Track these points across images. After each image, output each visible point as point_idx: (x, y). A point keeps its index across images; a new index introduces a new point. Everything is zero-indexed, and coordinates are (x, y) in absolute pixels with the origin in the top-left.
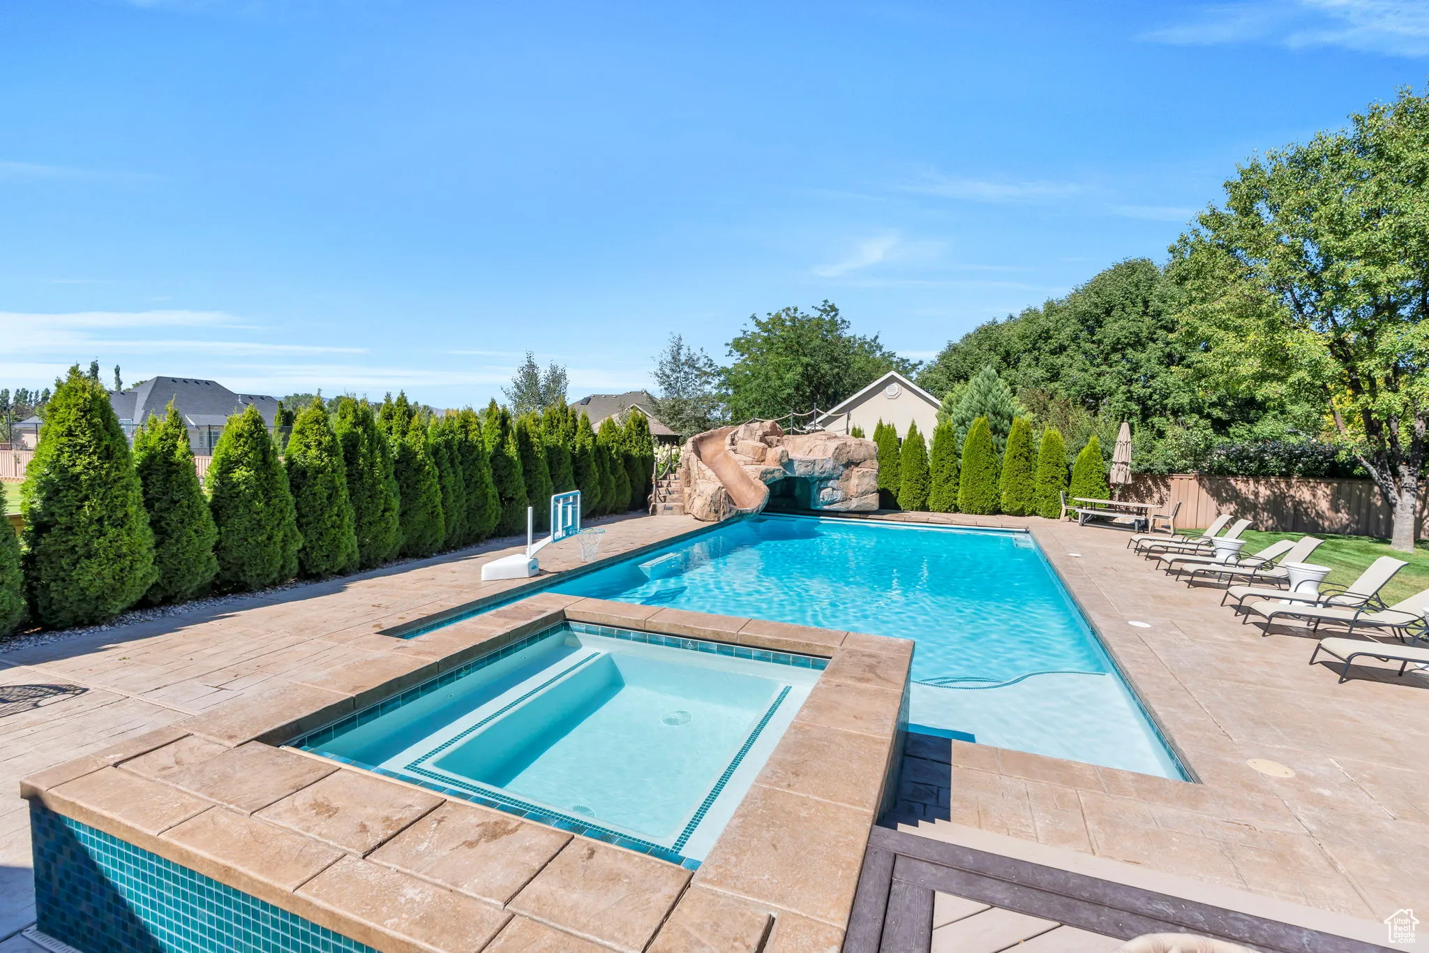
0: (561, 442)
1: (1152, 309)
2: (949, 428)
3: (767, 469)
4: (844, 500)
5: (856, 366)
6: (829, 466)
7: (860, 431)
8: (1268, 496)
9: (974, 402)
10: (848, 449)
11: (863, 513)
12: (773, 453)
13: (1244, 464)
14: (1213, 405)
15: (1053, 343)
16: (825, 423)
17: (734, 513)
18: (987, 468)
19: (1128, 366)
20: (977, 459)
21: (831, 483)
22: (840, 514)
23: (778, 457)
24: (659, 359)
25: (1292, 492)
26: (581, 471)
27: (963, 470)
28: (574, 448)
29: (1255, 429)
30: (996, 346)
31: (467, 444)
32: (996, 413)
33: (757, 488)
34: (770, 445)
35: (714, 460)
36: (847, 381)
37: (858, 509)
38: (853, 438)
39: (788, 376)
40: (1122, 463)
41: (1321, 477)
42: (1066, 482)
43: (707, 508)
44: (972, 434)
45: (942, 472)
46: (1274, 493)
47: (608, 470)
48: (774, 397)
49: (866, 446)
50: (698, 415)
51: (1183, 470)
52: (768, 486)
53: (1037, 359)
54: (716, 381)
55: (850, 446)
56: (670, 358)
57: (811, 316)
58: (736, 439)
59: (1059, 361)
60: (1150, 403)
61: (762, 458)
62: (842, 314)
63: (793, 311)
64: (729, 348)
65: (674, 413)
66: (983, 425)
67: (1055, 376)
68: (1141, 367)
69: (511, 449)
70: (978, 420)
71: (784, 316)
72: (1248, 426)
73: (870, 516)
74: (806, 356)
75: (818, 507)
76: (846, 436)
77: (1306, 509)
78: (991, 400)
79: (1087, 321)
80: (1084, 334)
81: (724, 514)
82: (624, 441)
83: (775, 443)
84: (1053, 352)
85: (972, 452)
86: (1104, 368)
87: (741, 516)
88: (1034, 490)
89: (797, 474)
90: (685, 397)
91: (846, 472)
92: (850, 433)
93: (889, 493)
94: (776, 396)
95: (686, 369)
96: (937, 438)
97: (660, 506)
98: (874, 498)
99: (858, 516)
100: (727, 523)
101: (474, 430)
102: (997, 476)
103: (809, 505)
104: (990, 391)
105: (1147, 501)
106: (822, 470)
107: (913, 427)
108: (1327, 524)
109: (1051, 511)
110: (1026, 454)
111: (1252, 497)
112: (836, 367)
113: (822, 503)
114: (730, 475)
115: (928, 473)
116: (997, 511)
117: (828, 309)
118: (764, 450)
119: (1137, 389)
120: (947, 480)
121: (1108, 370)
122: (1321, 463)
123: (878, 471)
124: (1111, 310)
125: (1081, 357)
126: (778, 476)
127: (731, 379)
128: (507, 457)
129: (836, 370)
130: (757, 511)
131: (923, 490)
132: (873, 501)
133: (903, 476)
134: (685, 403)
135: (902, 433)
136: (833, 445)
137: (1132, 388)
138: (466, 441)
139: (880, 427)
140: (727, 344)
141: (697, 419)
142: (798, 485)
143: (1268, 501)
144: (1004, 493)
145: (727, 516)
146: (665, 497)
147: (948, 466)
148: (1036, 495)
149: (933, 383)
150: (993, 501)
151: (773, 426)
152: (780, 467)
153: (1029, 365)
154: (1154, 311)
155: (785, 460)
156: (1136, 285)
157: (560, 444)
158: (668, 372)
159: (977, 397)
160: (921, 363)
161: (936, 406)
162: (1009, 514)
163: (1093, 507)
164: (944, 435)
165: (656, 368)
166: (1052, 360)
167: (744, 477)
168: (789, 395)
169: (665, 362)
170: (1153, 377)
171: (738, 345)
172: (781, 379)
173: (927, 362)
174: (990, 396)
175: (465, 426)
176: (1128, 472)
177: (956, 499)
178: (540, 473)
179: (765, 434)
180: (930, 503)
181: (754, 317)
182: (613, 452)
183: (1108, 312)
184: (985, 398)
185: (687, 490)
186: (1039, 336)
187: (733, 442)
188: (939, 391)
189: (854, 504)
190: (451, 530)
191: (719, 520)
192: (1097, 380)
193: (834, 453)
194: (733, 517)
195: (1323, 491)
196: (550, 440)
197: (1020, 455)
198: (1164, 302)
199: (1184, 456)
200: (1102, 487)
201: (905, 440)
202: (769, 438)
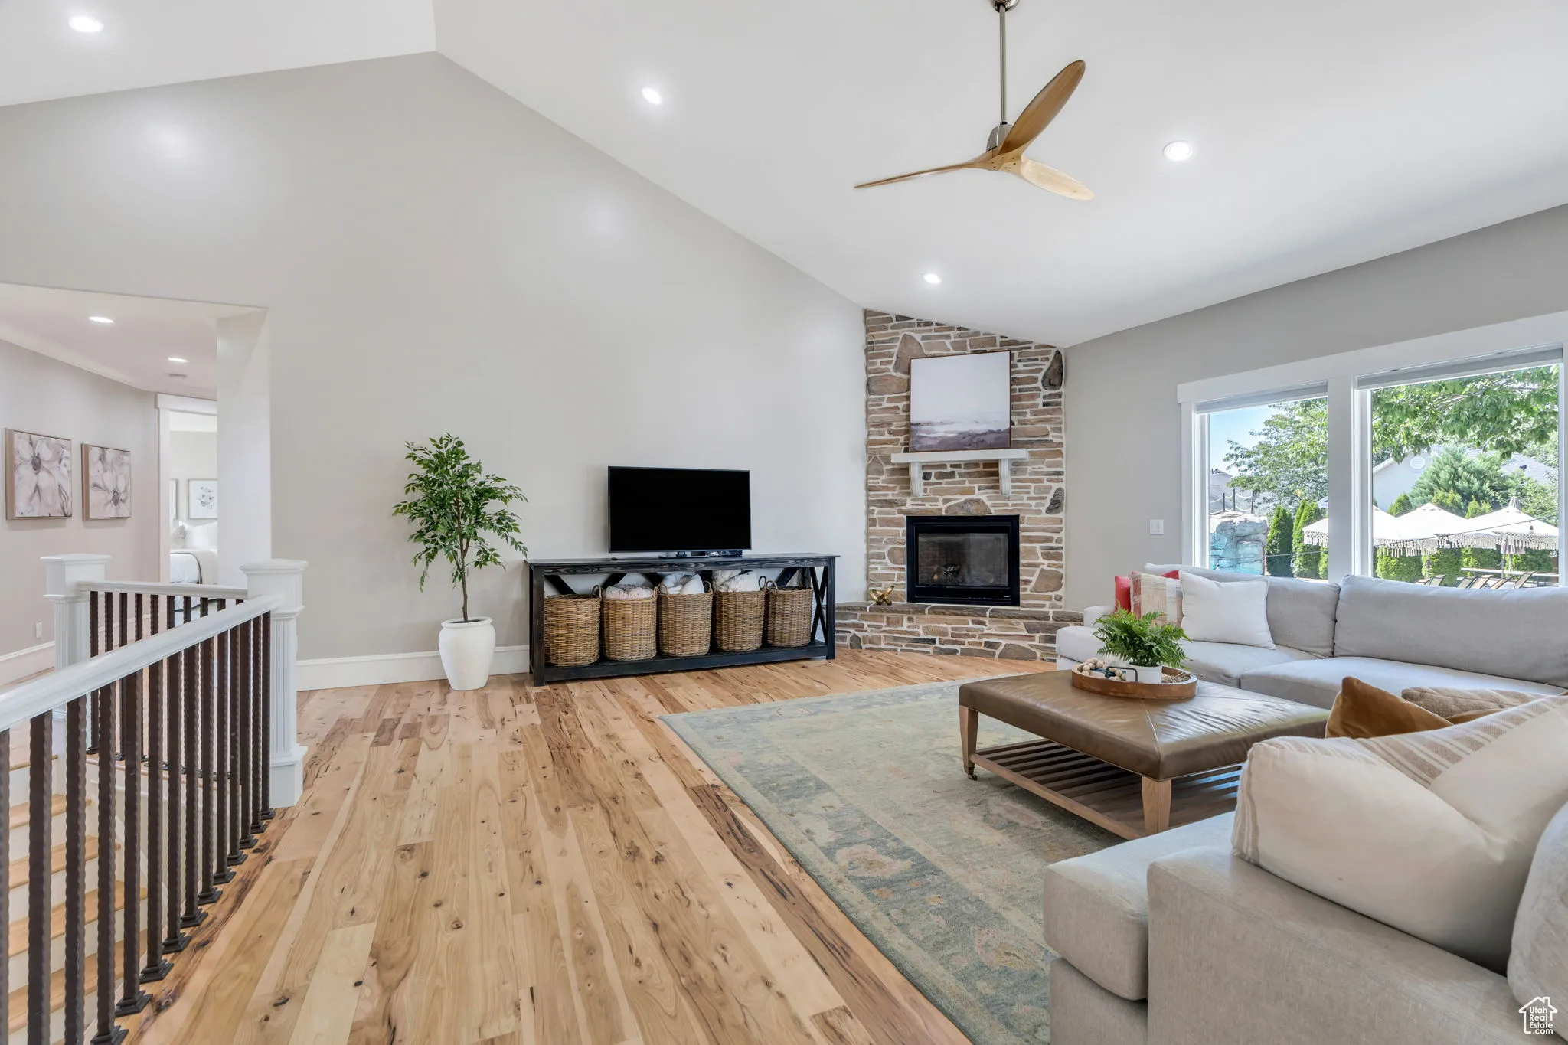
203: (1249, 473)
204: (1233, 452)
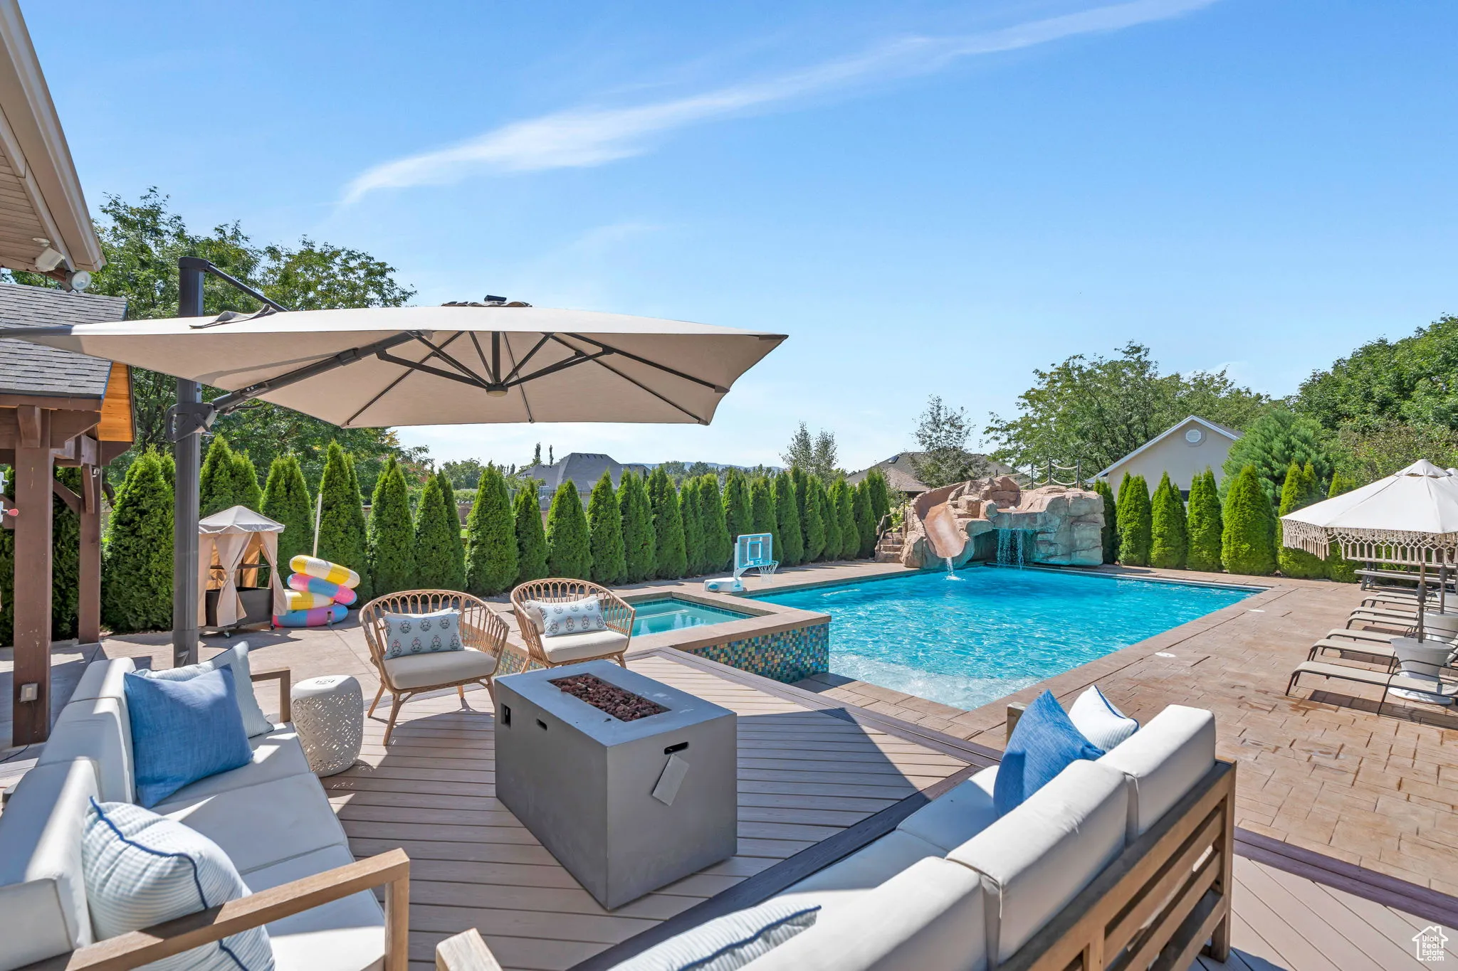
2: (1206, 479)
4: (1066, 553)
6: (1043, 519)
10: (1065, 503)
11: (1087, 568)
12: (983, 507)
20: (1240, 512)
21: (1047, 536)
23: (985, 510)
24: (919, 421)
27: (1224, 525)
33: (961, 540)
35: (936, 513)
37: (1080, 563)
44: (1235, 484)
50: (954, 472)
54: (1006, 436)
55: (1068, 500)
56: (930, 419)
61: (976, 511)
62: (1151, 354)
71: (1069, 365)
75: (1037, 560)
85: (1234, 505)
91: (1064, 525)
97: (882, 554)
98: (1098, 551)
106: (1036, 523)
113: (1039, 555)
114: (945, 528)
115: (1183, 528)
117: (1132, 353)
118: (977, 504)
120: (1206, 536)
126: (983, 528)
132: (1095, 554)
133: (1153, 531)
136: (1048, 499)
146: (890, 547)
152: (990, 521)
158: (929, 432)
162: (1287, 576)
165: (916, 430)
169: (925, 423)
179: (995, 489)
187: (957, 498)
189: (1073, 558)
190: (692, 562)
193: (1048, 507)
203: (1008, 447)
204: (993, 425)
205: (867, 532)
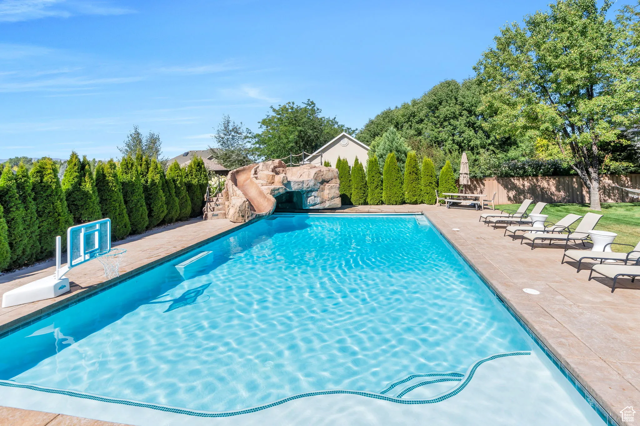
0: (134, 178)
1: (459, 101)
2: (375, 159)
3: (275, 188)
4: (322, 203)
5: (326, 131)
6: (312, 184)
7: (328, 163)
8: (529, 186)
9: (387, 146)
10: (322, 174)
11: (332, 209)
12: (279, 178)
13: (517, 171)
14: (489, 145)
15: (417, 118)
16: (311, 160)
17: (254, 216)
18: (397, 180)
19: (452, 128)
20: (391, 175)
21: (313, 193)
22: (320, 211)
23: (281, 180)
24: (216, 129)
25: (539, 184)
26: (151, 196)
27: (384, 181)
28: (147, 182)
29: (508, 155)
30: (392, 120)
31: (43, 184)
32: (398, 151)
33: (269, 200)
34: (277, 173)
35: (245, 184)
36: (322, 139)
37: (330, 207)
38: (325, 167)
39: (291, 137)
40: (465, 174)
41: (550, 175)
42: (436, 185)
43: (237, 215)
44: (387, 162)
45: (373, 183)
46: (531, 184)
47: (174, 194)
48: (284, 148)
49: (332, 171)
50: (240, 158)
51: (490, 176)
52: (276, 198)
53: (411, 126)
54: (254, 141)
55: (323, 172)
56: (223, 128)
57: (302, 107)
58: (258, 170)
59: (420, 126)
60: (463, 144)
61: (272, 181)
62: (318, 106)
63: (292, 104)
64: (260, 124)
65: (226, 158)
66: (393, 157)
67: (420, 134)
68: (458, 128)
69: (87, 186)
70: (389, 155)
71: (287, 107)
72: (505, 153)
73: (337, 211)
74: (300, 126)
75: (307, 208)
76: (321, 166)
77: (546, 191)
78: (395, 144)
79: (432, 107)
80: (430, 114)
81: (248, 217)
82: (187, 175)
83: (281, 172)
84: (417, 123)
85: (388, 172)
86: (441, 129)
87: (259, 217)
88: (421, 190)
89: (293, 190)
90: (232, 149)
91: (322, 186)
92: (323, 164)
93: (346, 196)
94: (285, 147)
95: (233, 133)
96: (369, 165)
97: (210, 214)
98: (338, 200)
99: (330, 211)
100: (250, 222)
101: (49, 174)
102: (402, 184)
103: (302, 206)
104: (394, 140)
105: (475, 192)
106: (308, 186)
107: (357, 160)
108: (556, 198)
109: (430, 201)
110: (415, 171)
111: (522, 187)
112: (316, 132)
113: (309, 205)
114: (253, 193)
115: (366, 184)
116: (403, 203)
117: (310, 103)
118: (273, 176)
119: (457, 138)
120: (376, 187)
121: (443, 130)
122: (550, 169)
123: (340, 185)
124: (442, 102)
125: (431, 124)
126: (282, 191)
127: (261, 139)
128: (84, 192)
129: (316, 133)
130: (269, 214)
131: (364, 193)
132: (338, 202)
133: (353, 186)
134: (233, 152)
135: (351, 163)
136: (313, 171)
137: (454, 138)
138: (41, 182)
139: (339, 160)
140: (259, 122)
141: (239, 161)
142: (295, 195)
143: (529, 189)
144: (406, 193)
145: (250, 218)
146: (214, 208)
147: (376, 179)
148: (422, 193)
149: (363, 139)
150: (401, 197)
151: (280, 163)
152: (283, 186)
153: (407, 129)
154: (460, 102)
155: (285, 182)
156: (451, 91)
157: (133, 180)
158: (222, 136)
159: (388, 143)
160: (357, 129)
161: (367, 149)
162: (410, 204)
163: (452, 198)
164: (373, 164)
165: (215, 134)
166: (417, 126)
167: (261, 193)
168: (292, 146)
169: (220, 130)
170: (463, 132)
171: (264, 122)
172: (288, 138)
173: (359, 129)
174: (394, 142)
175: (41, 172)
176: (468, 178)
177: (381, 197)
178: (114, 201)
179: (275, 167)
180: (368, 200)
181: (272, 107)
182: (178, 182)
183: (440, 103)
184: (392, 144)
185: (227, 203)
186: (411, 115)
187: (256, 173)
188: (368, 142)
189: (327, 205)
191: (245, 221)
192: (438, 134)
193: (314, 176)
194: (254, 219)
195: (552, 182)
196: (126, 178)
197: (413, 172)
198: (464, 98)
199: (489, 169)
200: (454, 187)
201: (353, 167)
202: (278, 170)
205: (196, 199)
